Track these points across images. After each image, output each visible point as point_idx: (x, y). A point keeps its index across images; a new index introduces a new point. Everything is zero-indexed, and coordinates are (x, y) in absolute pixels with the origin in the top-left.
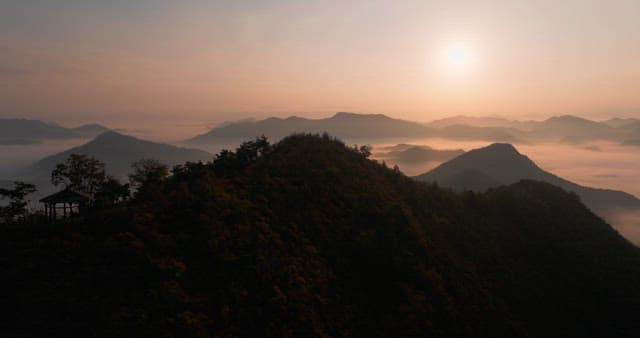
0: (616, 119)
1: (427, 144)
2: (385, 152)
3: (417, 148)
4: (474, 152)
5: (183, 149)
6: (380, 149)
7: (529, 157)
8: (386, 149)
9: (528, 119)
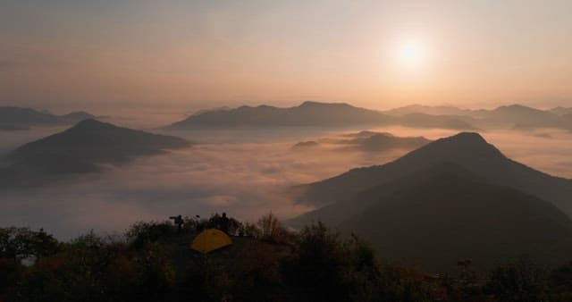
0: (559, 108)
1: (389, 132)
2: (350, 139)
3: (380, 136)
4: (441, 141)
5: (159, 136)
6: (344, 136)
7: (496, 146)
8: (351, 135)
9: (478, 108)
